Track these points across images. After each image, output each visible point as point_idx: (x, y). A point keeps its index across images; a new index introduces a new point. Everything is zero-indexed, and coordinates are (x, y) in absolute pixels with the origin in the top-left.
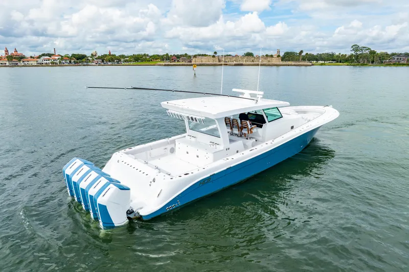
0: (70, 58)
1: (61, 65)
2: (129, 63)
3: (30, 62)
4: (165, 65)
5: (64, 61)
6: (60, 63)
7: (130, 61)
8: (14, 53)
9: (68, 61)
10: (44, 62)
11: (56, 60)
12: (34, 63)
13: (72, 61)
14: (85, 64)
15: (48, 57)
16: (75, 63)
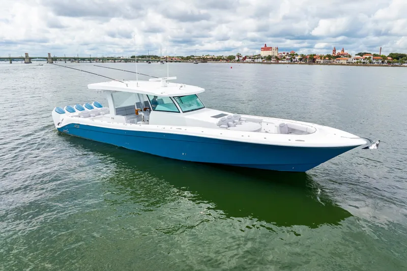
0: (385, 58)
3: (341, 61)
6: (370, 62)
8: (340, 52)
9: (380, 61)
10: (354, 61)
11: (367, 60)
12: (344, 62)
13: (386, 61)
14: (397, 64)
15: (359, 56)
16: (389, 63)
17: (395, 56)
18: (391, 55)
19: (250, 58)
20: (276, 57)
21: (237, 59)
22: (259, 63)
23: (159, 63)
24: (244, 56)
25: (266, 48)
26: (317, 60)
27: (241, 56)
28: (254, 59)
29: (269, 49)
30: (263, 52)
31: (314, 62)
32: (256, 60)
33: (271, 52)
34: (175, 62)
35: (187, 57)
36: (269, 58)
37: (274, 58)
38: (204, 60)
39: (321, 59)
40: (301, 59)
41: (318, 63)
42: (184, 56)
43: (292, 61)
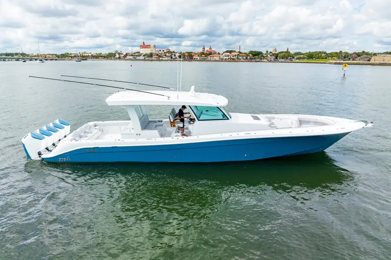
0: (247, 55)
1: (238, 60)
2: (301, 61)
3: (214, 58)
4: (336, 64)
5: (240, 58)
6: (238, 59)
7: (304, 58)
8: (208, 49)
9: (245, 58)
10: (225, 58)
11: (235, 56)
12: (217, 58)
13: (248, 57)
14: (258, 60)
15: (228, 54)
16: (251, 59)
17: (254, 53)
18: (251, 52)
19: (132, 55)
20: (157, 55)
21: (117, 56)
22: (142, 60)
23: (38, 61)
24: (125, 54)
25: (144, 46)
26: (194, 57)
27: (121, 54)
28: (135, 56)
29: (148, 46)
30: (142, 49)
31: (192, 59)
32: (138, 58)
33: (149, 49)
34: (51, 60)
35: (62, 55)
36: (151, 55)
37: (154, 55)
38: (84, 58)
39: (198, 56)
40: (180, 57)
41: (196, 60)
42: (58, 54)
43: (172, 58)
